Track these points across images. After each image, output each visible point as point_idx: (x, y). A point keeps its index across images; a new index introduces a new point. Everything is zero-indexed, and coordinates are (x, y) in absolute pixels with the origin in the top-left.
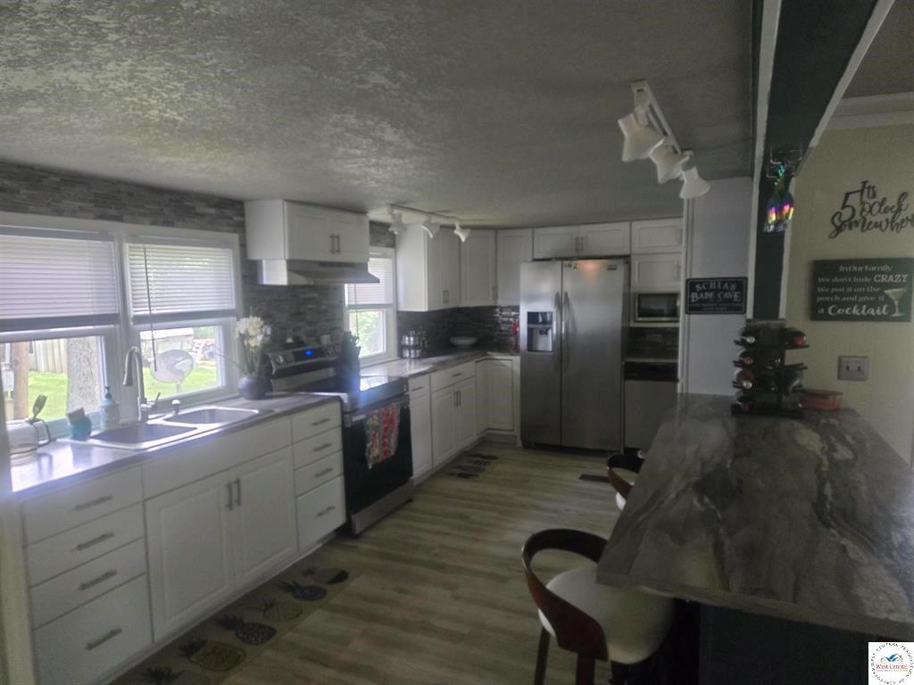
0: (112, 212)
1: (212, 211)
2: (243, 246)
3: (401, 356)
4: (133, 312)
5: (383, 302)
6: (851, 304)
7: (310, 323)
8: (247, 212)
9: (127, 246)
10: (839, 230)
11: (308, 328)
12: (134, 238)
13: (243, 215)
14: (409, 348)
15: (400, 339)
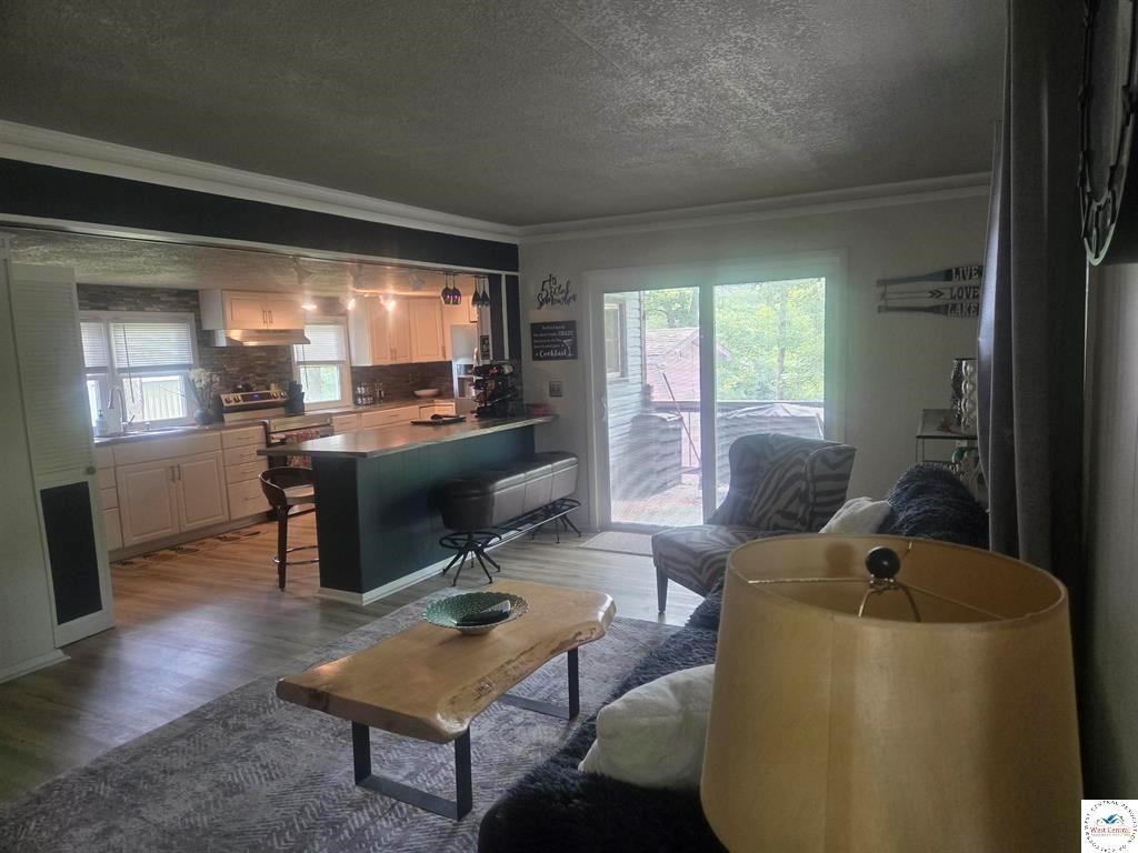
0: (102, 305)
1: (174, 299)
2: (199, 321)
3: (356, 403)
4: (117, 365)
5: (335, 358)
6: (549, 350)
7: (259, 375)
8: (200, 298)
9: (112, 324)
10: (542, 304)
11: (258, 378)
12: (116, 320)
13: (198, 300)
14: (361, 396)
15: (354, 389)
